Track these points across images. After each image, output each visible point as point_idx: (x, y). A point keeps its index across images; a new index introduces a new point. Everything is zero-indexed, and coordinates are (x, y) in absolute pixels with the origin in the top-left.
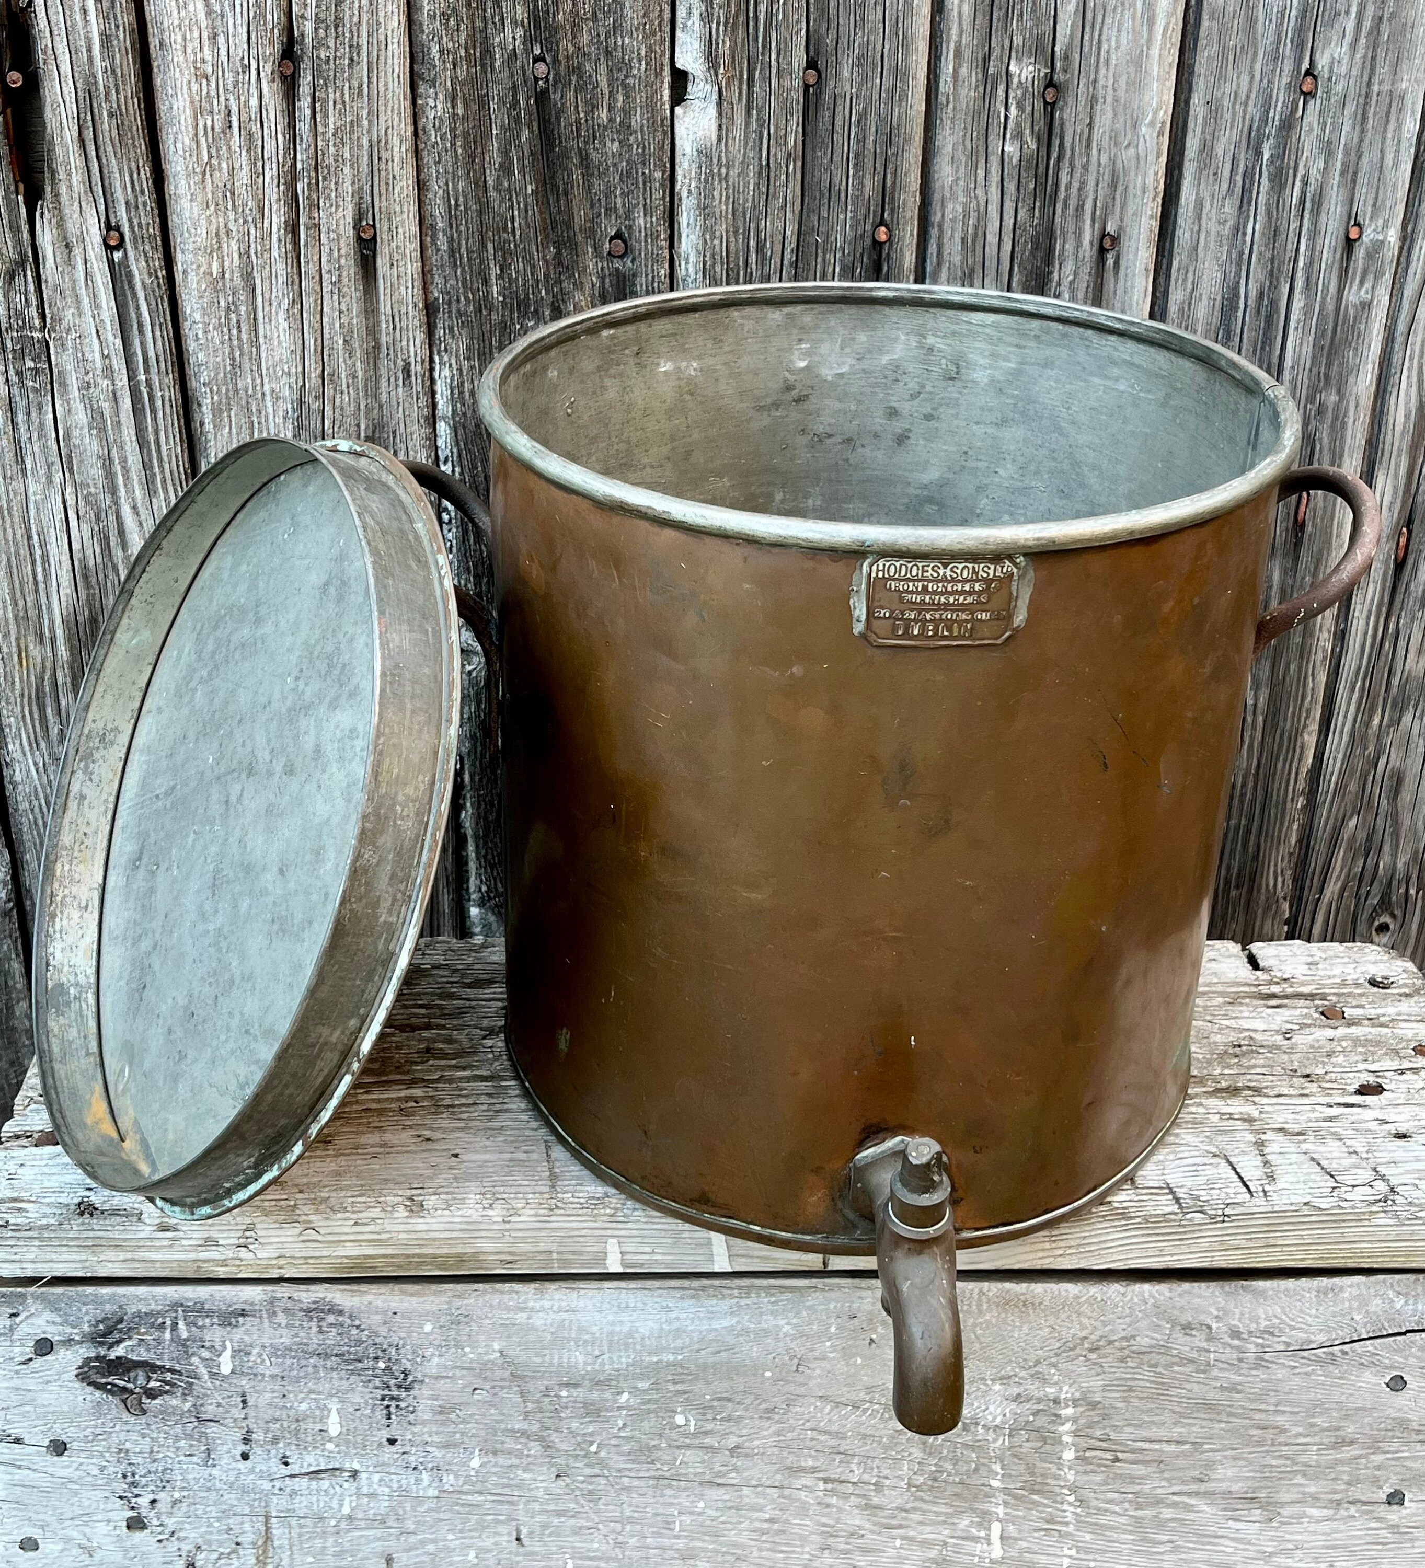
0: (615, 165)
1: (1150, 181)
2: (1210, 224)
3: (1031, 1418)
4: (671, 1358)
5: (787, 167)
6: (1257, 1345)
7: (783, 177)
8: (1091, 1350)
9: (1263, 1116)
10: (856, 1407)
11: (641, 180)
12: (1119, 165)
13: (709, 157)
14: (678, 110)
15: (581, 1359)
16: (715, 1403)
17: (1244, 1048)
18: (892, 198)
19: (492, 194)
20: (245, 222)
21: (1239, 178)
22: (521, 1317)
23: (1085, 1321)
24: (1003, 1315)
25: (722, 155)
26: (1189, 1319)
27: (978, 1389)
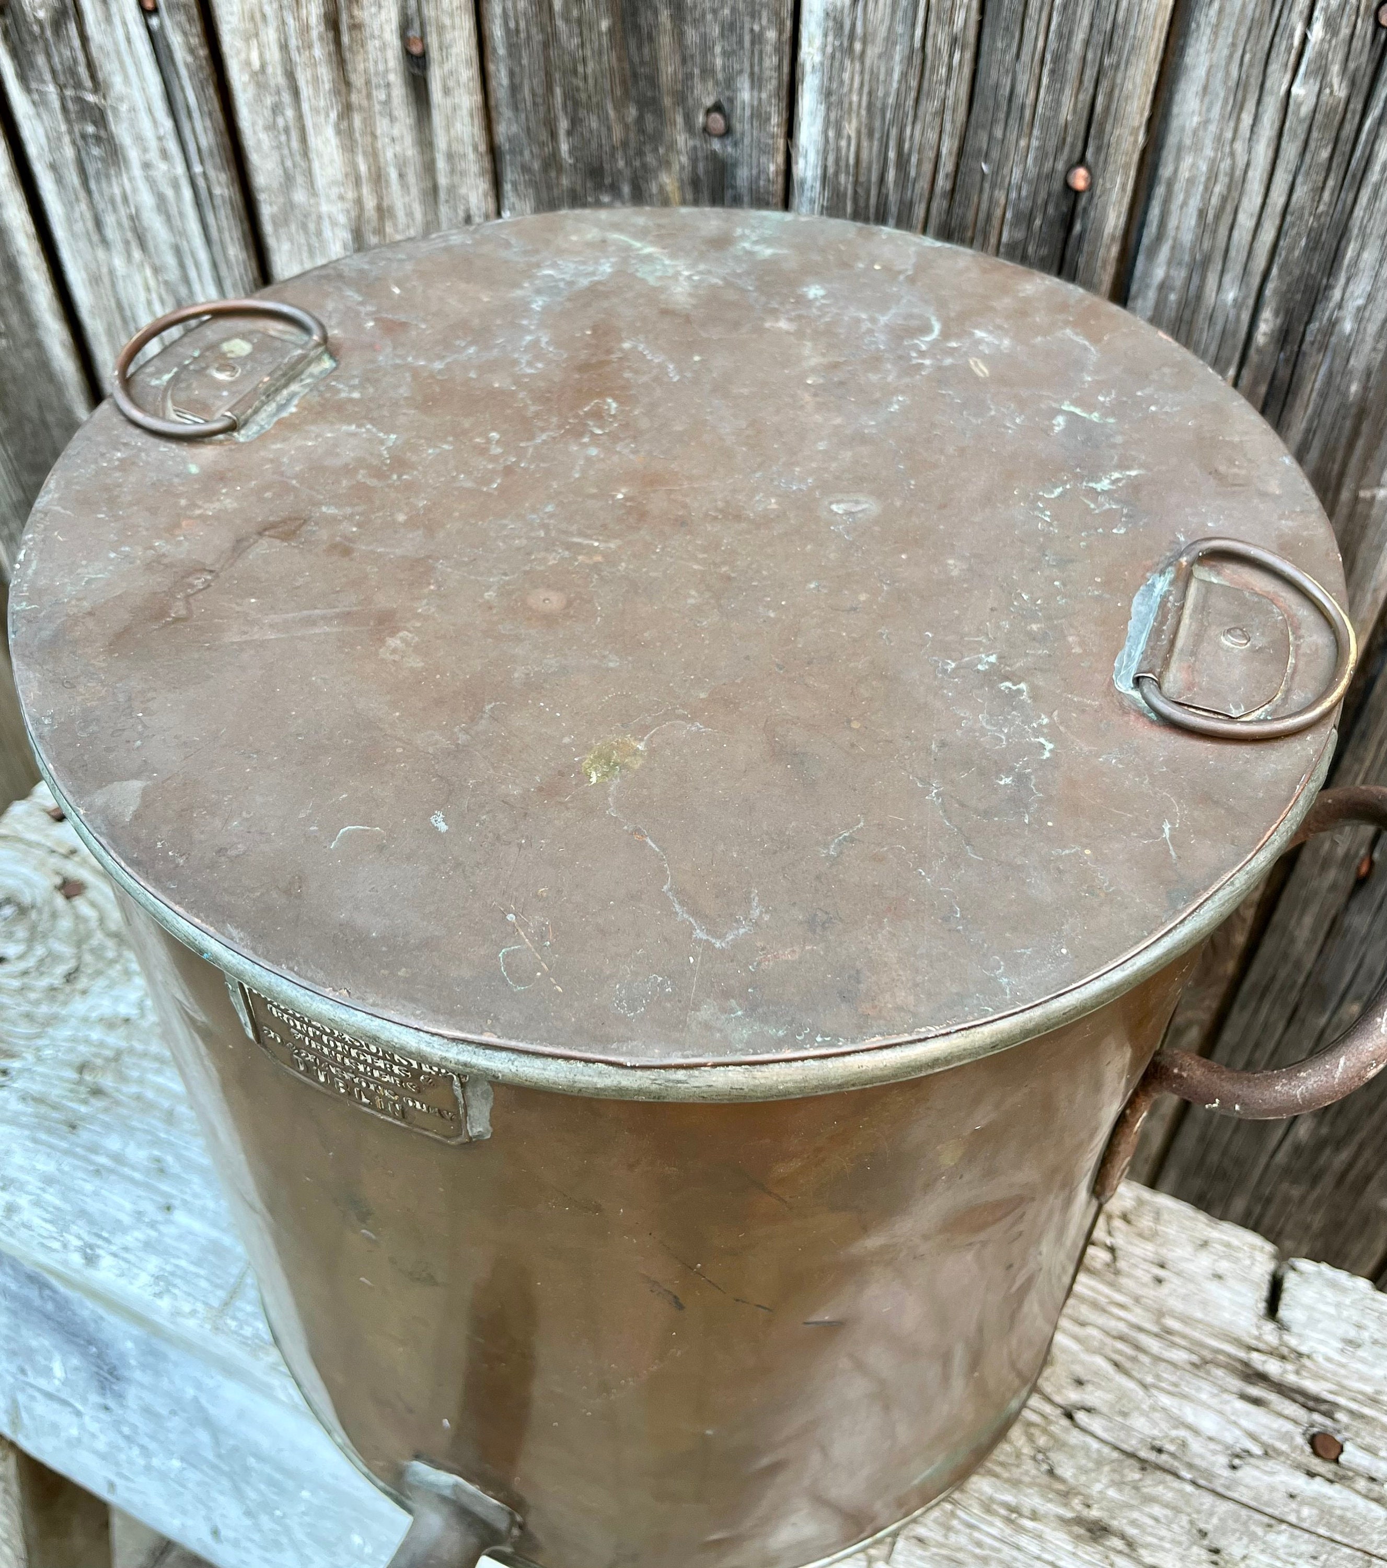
0: (714, 11)
5: (951, 56)
7: (943, 71)
11: (747, 39)
13: (839, 23)
18: (1101, 131)
19: (559, 23)
25: (859, 24)
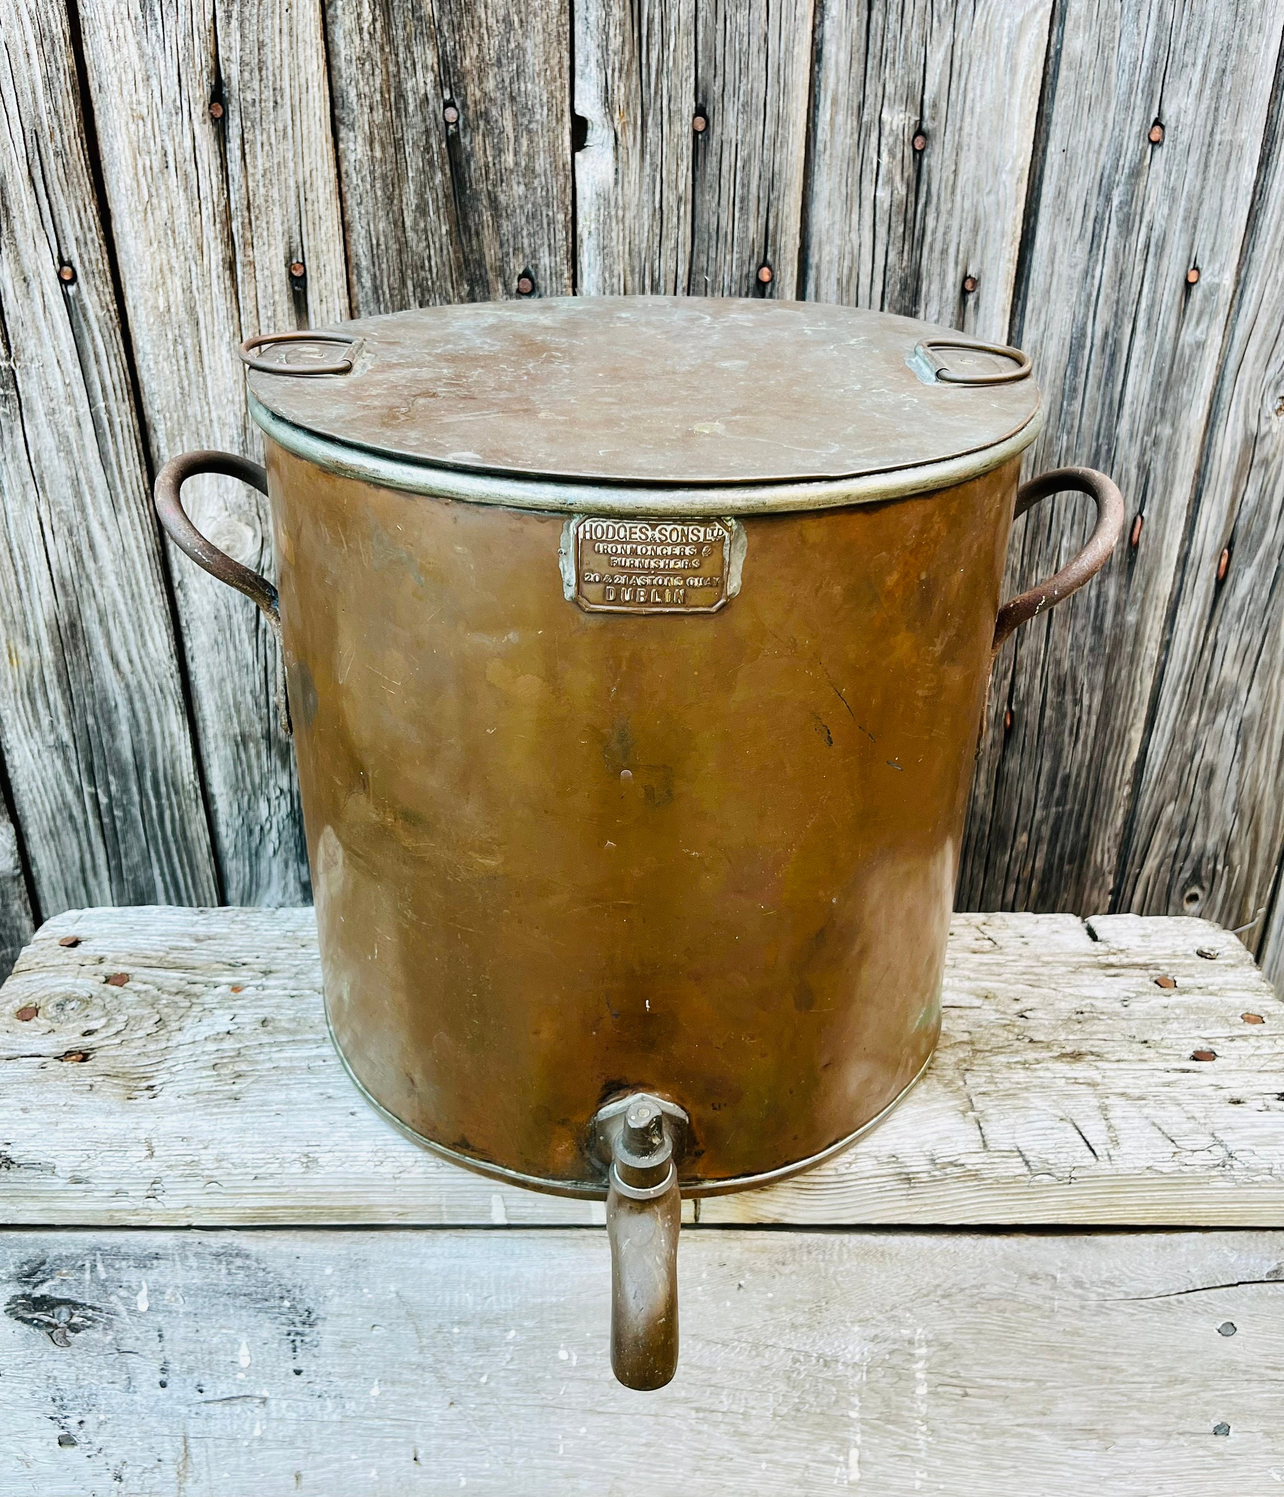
0: (521, 207)
1: (1009, 227)
2: (1062, 268)
3: (887, 1357)
4: (554, 1300)
5: (678, 209)
6: (1099, 1294)
7: (675, 219)
8: (944, 1297)
9: (1106, 1080)
10: (725, 1344)
11: (545, 221)
12: (981, 210)
13: (607, 200)
14: (578, 155)
15: (470, 1299)
16: (595, 1341)
17: (1086, 1015)
18: (774, 241)
19: (410, 234)
20: (186, 259)
21: (1090, 224)
22: (414, 1262)
23: (940, 1270)
24: (862, 1264)
25: (620, 198)
26: (1036, 1270)
27: (839, 1330)
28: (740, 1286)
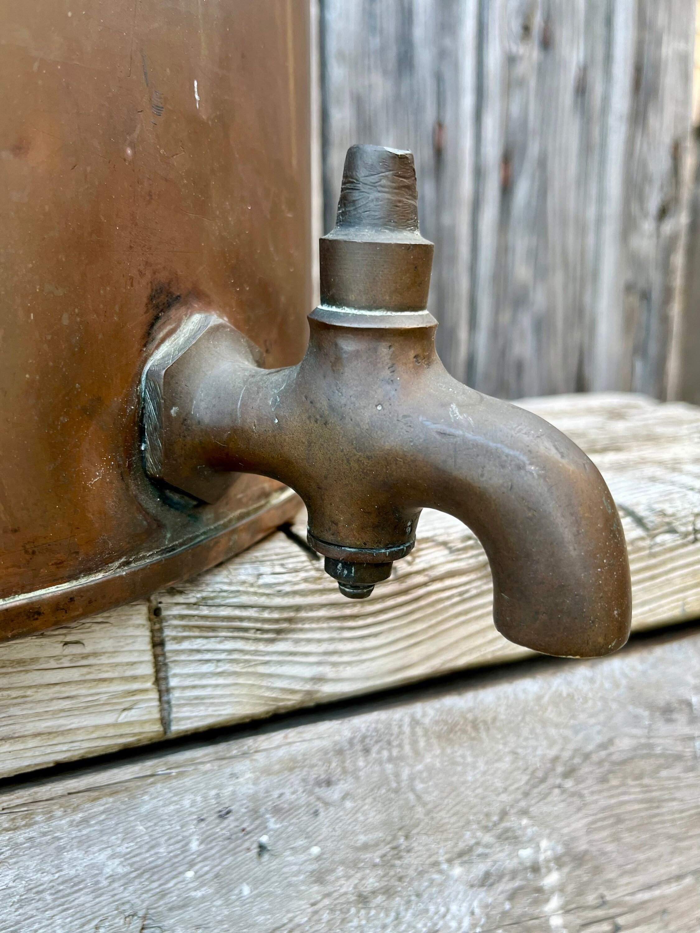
3: (507, 906)
8: (566, 775)
23: (553, 731)
24: (449, 751)
26: (668, 697)
27: (432, 882)
28: (262, 848)
